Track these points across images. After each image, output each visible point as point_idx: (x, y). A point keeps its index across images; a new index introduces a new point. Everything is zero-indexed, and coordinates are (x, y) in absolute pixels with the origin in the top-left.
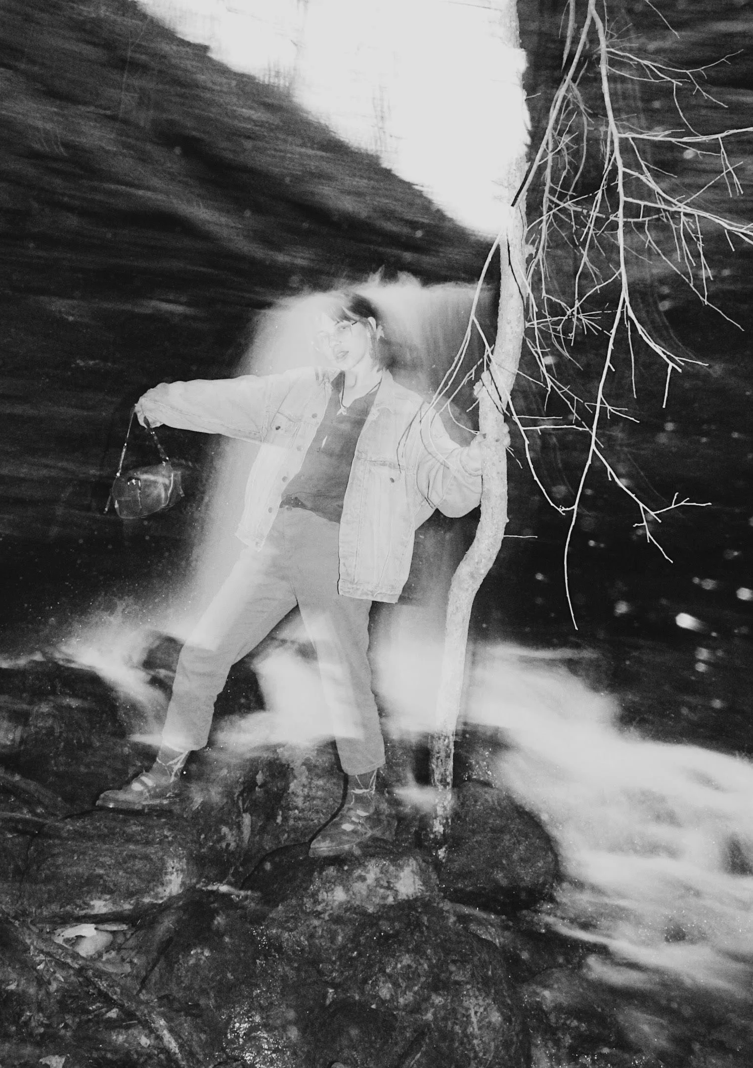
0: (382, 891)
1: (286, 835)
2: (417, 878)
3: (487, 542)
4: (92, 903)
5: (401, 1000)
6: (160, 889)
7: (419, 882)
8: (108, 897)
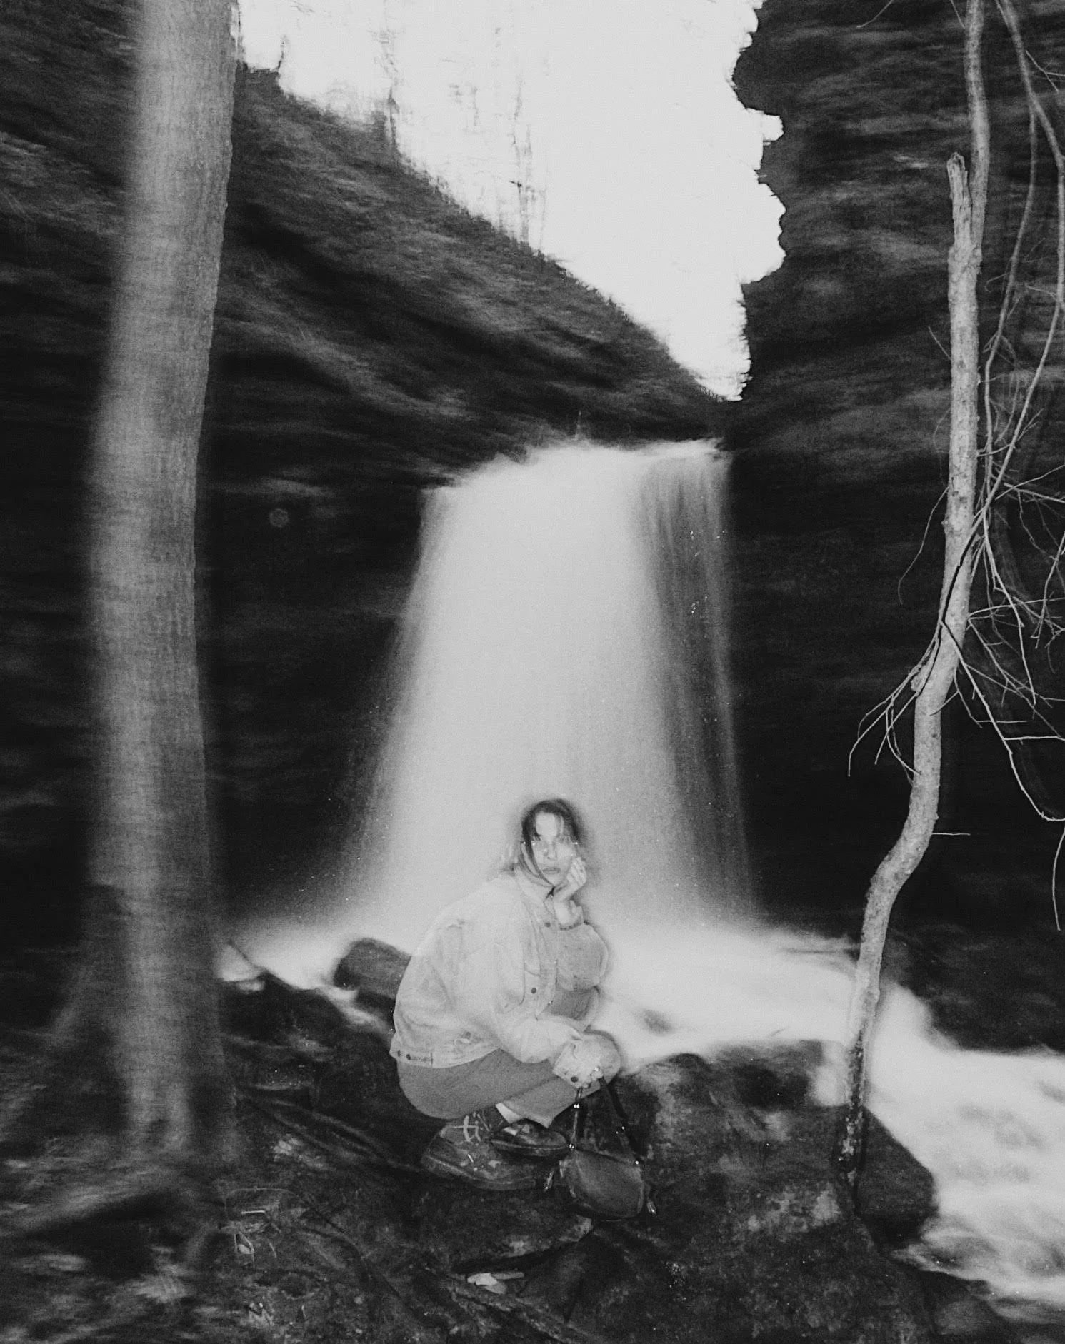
0: (795, 1219)
1: (662, 1171)
2: (834, 1202)
3: (915, 841)
4: (511, 1245)
5: (831, 1329)
6: (575, 1228)
7: (835, 1207)
8: (527, 1237)
